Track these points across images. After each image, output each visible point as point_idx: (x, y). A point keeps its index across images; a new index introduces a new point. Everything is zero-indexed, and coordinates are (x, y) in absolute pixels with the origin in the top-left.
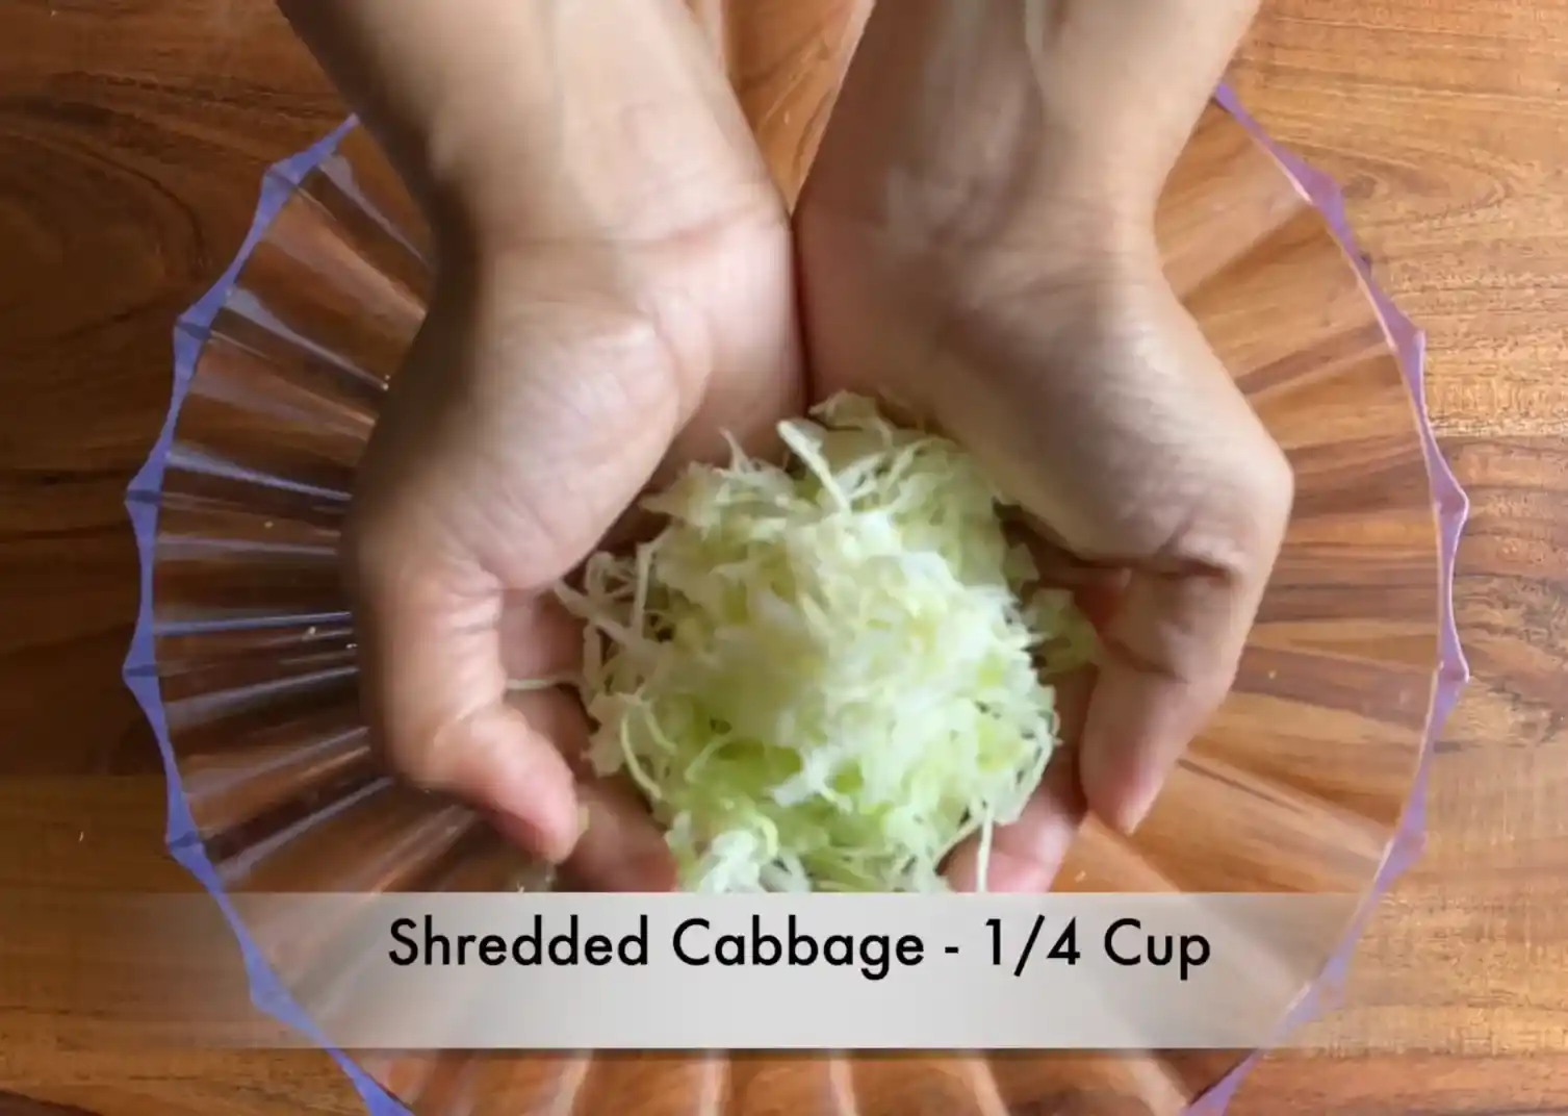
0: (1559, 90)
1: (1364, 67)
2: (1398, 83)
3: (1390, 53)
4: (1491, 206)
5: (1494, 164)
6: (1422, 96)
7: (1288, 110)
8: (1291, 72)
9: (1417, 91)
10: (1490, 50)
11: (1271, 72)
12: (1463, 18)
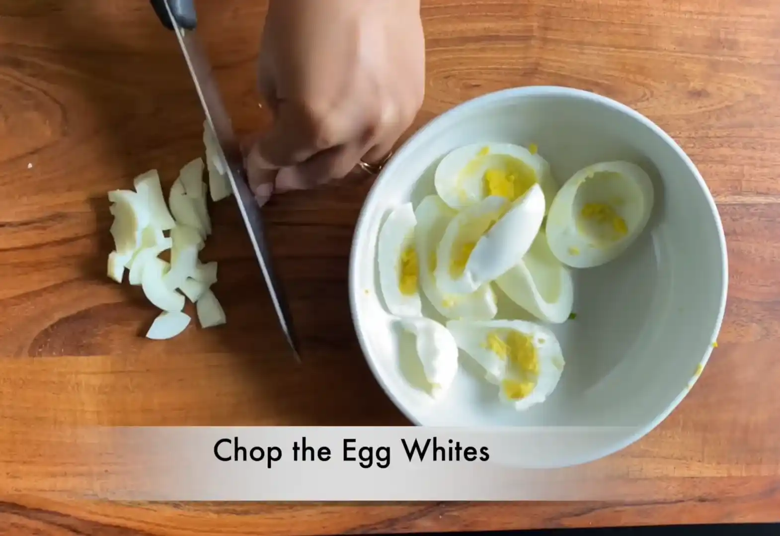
0: (675, 49)
1: (588, 38)
2: (604, 46)
3: (600, 32)
4: (643, 101)
5: (646, 82)
6: (613, 51)
7: (554, 58)
8: (555, 41)
9: (612, 49)
10: (644, 30)
11: (545, 40)
12: (633, 17)
